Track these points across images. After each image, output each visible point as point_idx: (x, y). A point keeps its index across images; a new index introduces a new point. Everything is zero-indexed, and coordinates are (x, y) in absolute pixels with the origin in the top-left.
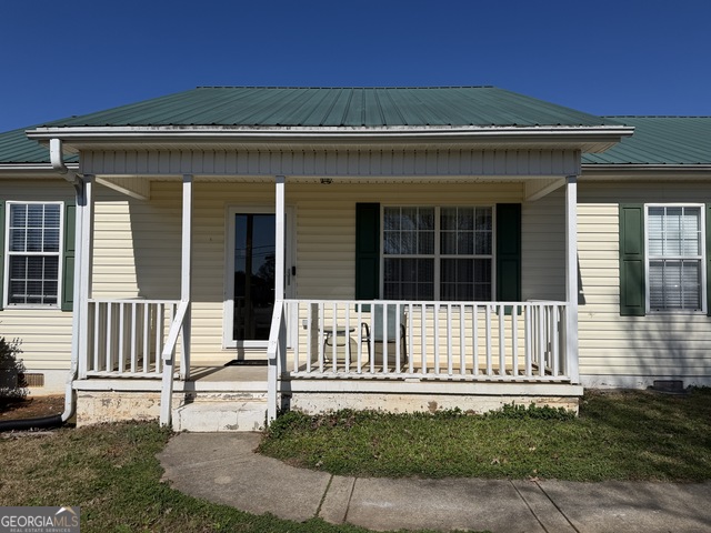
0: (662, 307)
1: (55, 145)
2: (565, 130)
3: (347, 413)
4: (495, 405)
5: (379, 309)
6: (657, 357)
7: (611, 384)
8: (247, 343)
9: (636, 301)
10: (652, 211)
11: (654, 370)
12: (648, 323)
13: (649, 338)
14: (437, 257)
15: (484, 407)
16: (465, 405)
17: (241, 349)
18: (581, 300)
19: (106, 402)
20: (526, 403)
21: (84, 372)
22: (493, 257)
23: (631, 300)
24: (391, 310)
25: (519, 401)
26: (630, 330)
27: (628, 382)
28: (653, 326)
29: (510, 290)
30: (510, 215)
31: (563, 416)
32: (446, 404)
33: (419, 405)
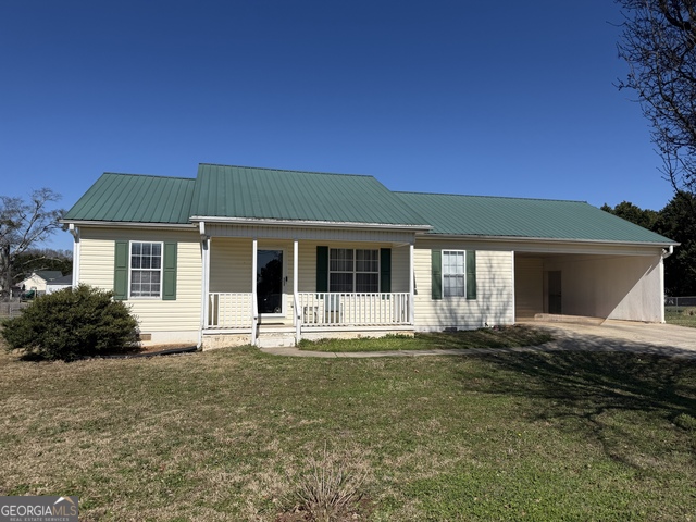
0: (448, 295)
1: (202, 225)
2: (410, 226)
3: (325, 339)
4: (383, 334)
5: (327, 296)
6: (446, 317)
7: (427, 330)
8: (263, 315)
9: (438, 293)
10: (445, 253)
11: (445, 323)
12: (442, 303)
13: (442, 309)
14: (354, 272)
15: (378, 335)
16: (371, 335)
17: (260, 318)
18: (415, 293)
19: (217, 339)
20: (395, 333)
21: (207, 326)
22: (379, 272)
23: (436, 293)
24: (332, 296)
25: (392, 333)
26: (435, 306)
27: (434, 329)
28: (444, 304)
29: (386, 288)
30: (386, 253)
31: (408, 338)
32: (364, 335)
33: (354, 336)
